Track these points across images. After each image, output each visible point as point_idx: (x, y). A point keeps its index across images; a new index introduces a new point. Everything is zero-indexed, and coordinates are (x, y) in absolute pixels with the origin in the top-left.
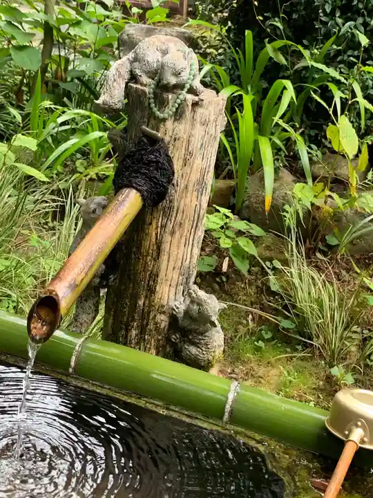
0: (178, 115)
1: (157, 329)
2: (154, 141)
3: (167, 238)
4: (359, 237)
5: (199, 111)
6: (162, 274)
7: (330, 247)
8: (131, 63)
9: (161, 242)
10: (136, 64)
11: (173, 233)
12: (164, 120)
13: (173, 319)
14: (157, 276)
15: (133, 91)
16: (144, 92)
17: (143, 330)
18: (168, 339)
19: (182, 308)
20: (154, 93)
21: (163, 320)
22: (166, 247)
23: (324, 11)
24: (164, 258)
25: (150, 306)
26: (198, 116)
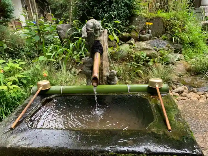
0: (100, 35)
1: (105, 80)
2: (98, 41)
3: (103, 61)
4: (121, 56)
5: (104, 33)
6: (104, 69)
7: (115, 59)
8: (86, 27)
9: (102, 63)
10: (88, 27)
11: (104, 60)
12: (98, 37)
13: (107, 77)
14: (103, 69)
15: (89, 32)
16: (92, 32)
17: (102, 81)
18: (107, 82)
19: (109, 75)
20: (94, 32)
21: (105, 78)
22: (103, 63)
23: (100, 13)
24: (103, 65)
25: (103, 76)
26: (104, 35)
